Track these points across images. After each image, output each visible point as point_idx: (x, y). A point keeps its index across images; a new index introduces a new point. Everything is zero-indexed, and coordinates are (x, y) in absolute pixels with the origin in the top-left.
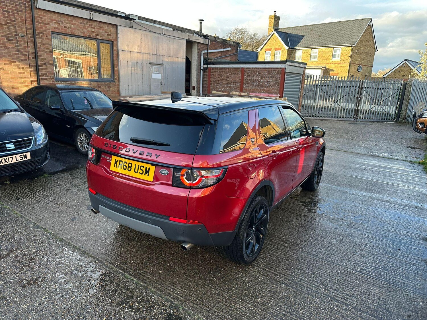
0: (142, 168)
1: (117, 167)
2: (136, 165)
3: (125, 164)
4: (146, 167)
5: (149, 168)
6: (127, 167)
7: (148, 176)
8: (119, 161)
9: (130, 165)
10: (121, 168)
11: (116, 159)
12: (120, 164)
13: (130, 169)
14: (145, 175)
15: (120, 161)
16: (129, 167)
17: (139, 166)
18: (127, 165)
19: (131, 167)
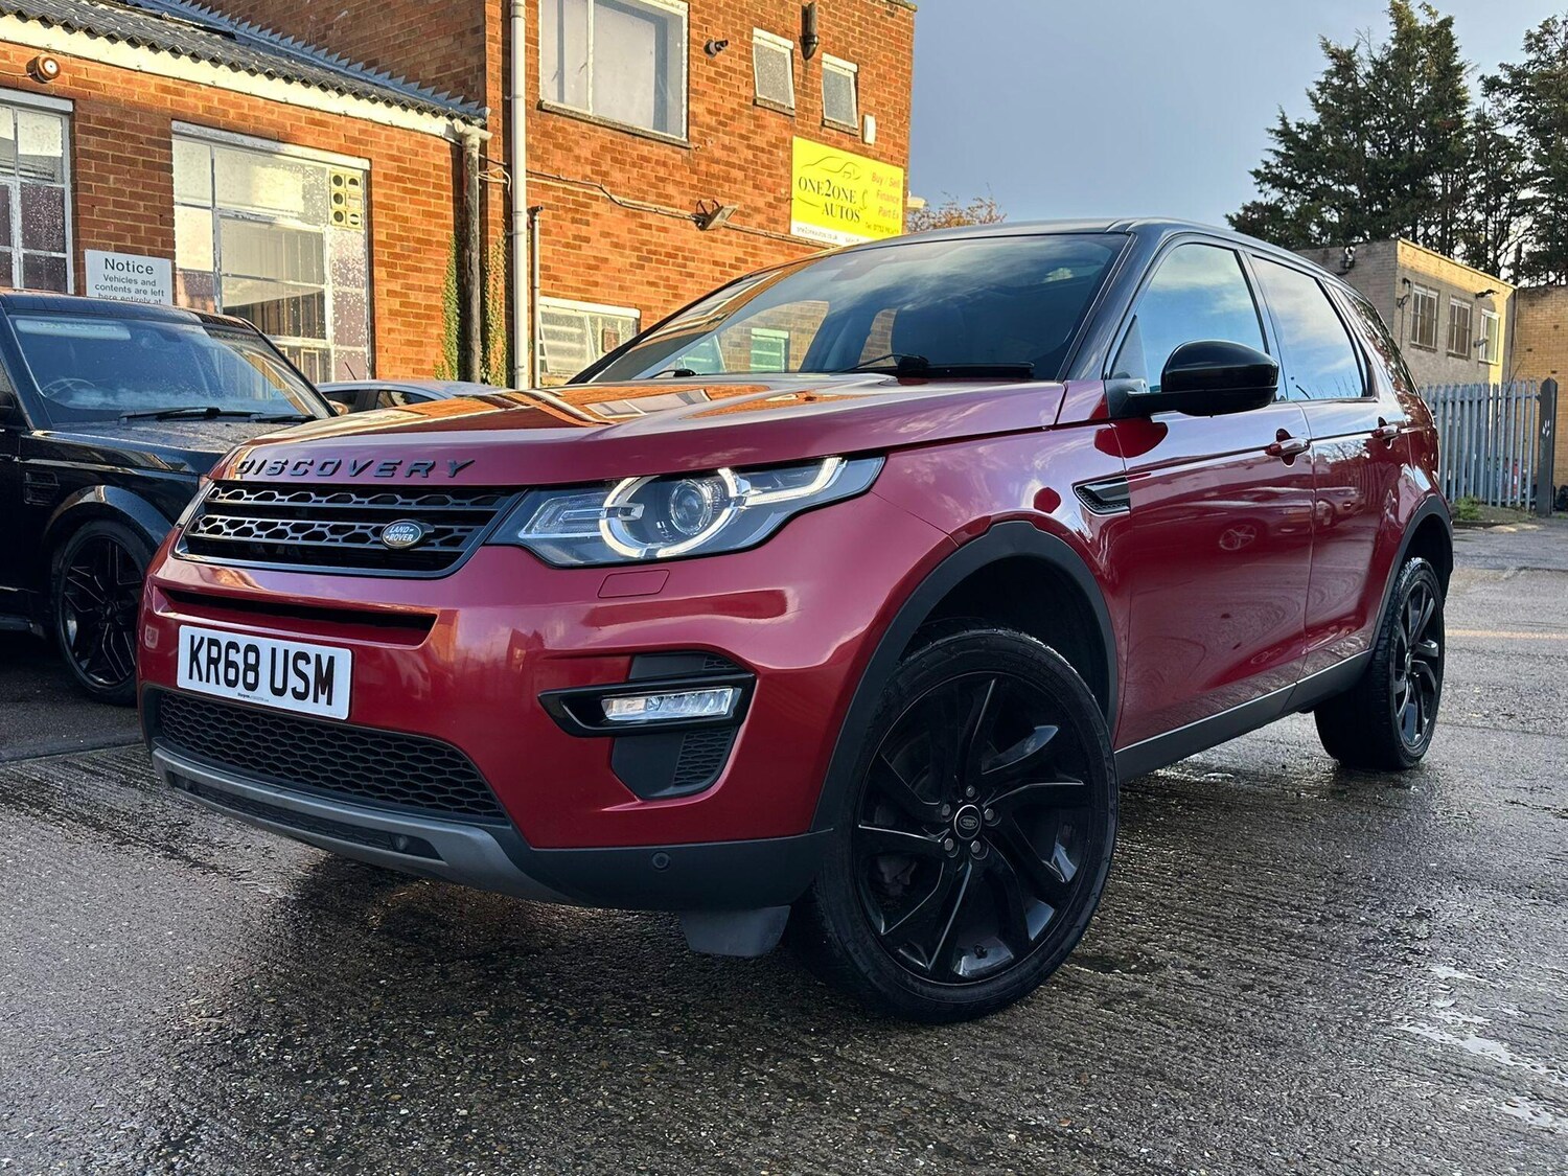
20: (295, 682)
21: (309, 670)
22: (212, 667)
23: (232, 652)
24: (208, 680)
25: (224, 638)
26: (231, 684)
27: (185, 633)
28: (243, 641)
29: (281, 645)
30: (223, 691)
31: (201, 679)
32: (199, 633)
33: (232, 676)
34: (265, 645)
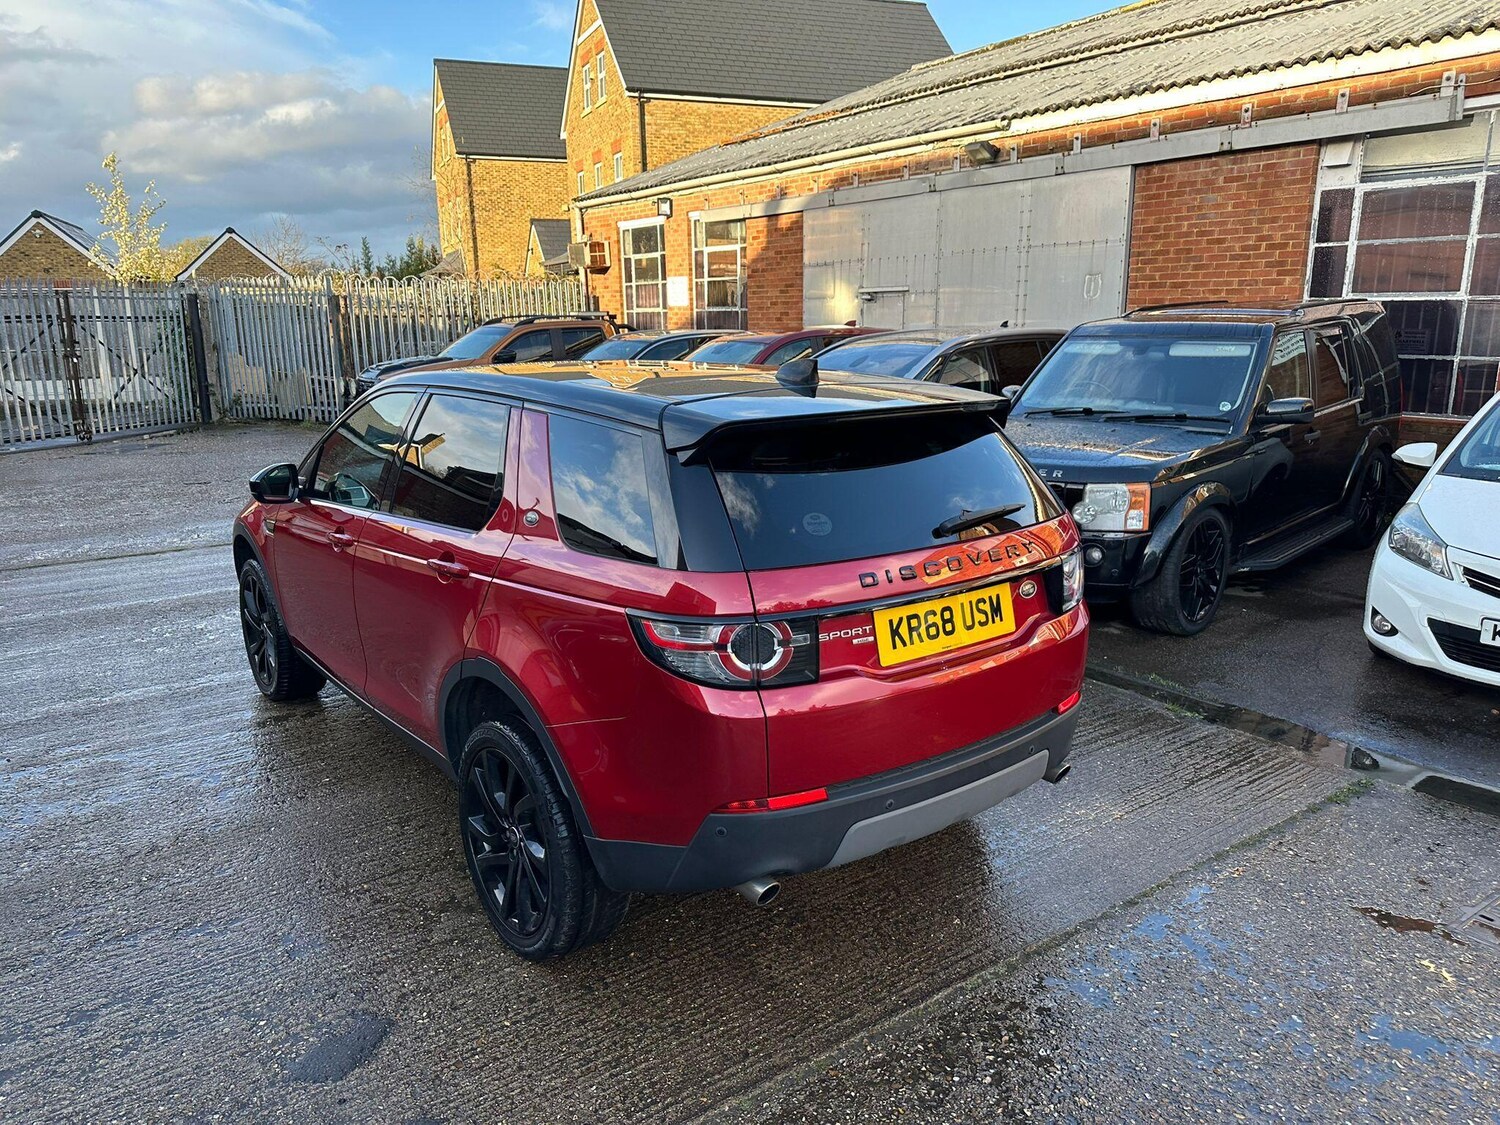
0: (981, 606)
1: (905, 644)
2: (962, 604)
3: (931, 619)
4: (990, 598)
5: (998, 596)
6: (940, 624)
7: (1001, 620)
8: (905, 621)
9: (947, 615)
10: (922, 641)
11: (891, 622)
12: (911, 629)
13: (949, 627)
14: (993, 622)
15: (910, 618)
16: (945, 622)
17: (971, 602)
18: (938, 620)
19: (950, 620)
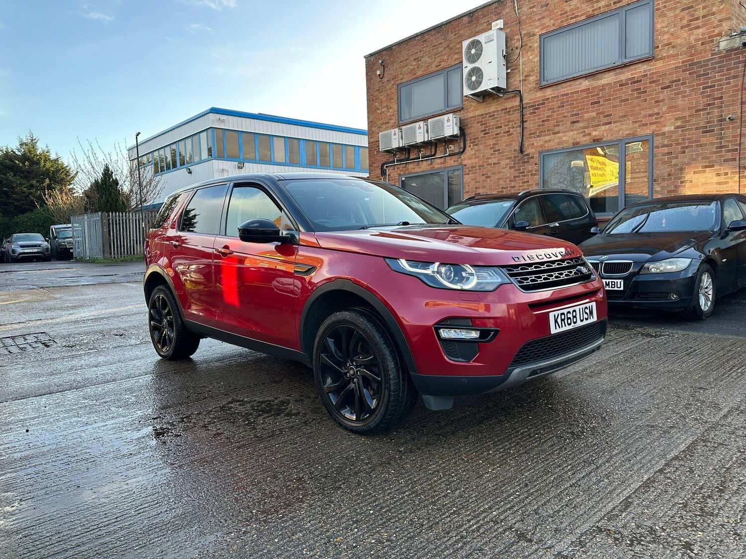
20: (586, 316)
21: (587, 311)
22: (563, 322)
23: (569, 314)
24: (562, 327)
25: (565, 311)
26: (569, 324)
27: (551, 316)
28: (571, 310)
29: (581, 307)
30: (568, 328)
31: (559, 328)
32: (556, 313)
33: (569, 322)
34: (577, 308)
